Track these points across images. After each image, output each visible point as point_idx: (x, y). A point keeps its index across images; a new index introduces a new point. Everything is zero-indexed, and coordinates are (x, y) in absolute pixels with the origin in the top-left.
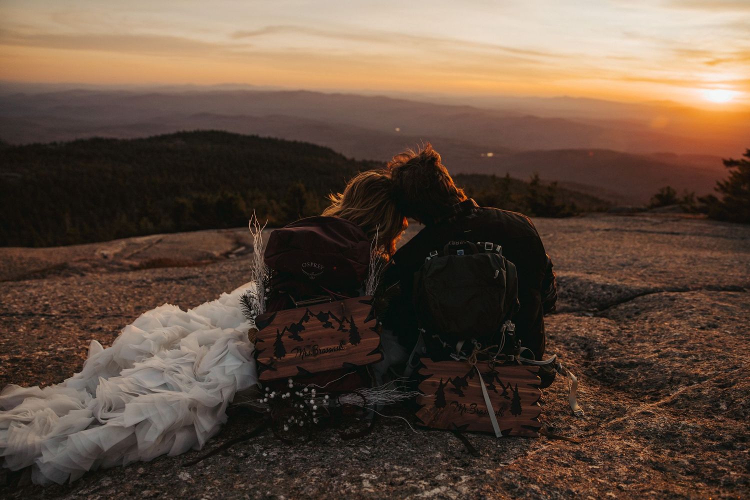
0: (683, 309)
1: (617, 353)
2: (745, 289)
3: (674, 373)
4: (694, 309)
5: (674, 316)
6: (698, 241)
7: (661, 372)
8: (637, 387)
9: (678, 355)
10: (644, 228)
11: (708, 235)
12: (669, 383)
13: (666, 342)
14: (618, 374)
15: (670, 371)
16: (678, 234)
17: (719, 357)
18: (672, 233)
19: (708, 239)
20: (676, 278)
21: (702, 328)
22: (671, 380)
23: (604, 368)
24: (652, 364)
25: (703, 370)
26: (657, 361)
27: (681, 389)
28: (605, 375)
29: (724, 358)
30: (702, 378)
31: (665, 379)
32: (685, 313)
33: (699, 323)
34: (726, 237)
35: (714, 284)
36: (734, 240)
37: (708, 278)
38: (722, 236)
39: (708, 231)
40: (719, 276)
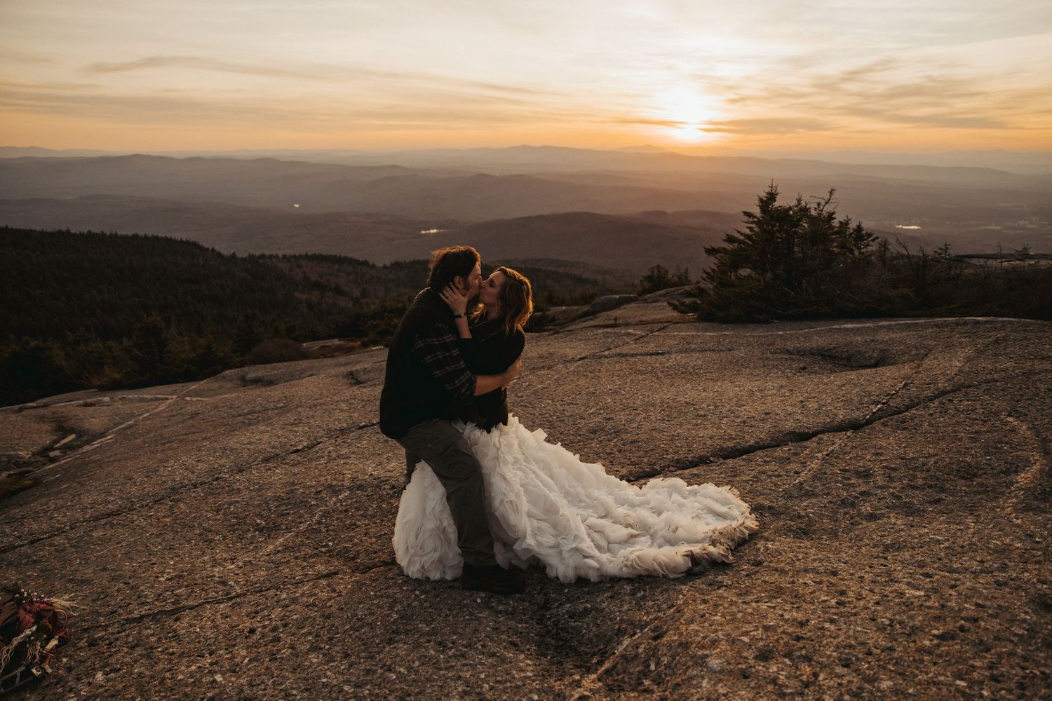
1: (573, 596)
2: (711, 459)
3: (621, 621)
6: (683, 362)
7: (611, 620)
10: (625, 350)
11: (694, 350)
12: (617, 635)
14: (572, 627)
15: (618, 618)
16: (663, 354)
18: (657, 354)
19: (695, 355)
20: (646, 451)
22: (619, 630)
23: (559, 621)
25: (648, 613)
27: (626, 642)
28: (560, 631)
31: (613, 630)
34: (714, 350)
35: (682, 456)
36: (722, 354)
37: (679, 445)
38: (710, 350)
39: (695, 344)
40: (690, 439)
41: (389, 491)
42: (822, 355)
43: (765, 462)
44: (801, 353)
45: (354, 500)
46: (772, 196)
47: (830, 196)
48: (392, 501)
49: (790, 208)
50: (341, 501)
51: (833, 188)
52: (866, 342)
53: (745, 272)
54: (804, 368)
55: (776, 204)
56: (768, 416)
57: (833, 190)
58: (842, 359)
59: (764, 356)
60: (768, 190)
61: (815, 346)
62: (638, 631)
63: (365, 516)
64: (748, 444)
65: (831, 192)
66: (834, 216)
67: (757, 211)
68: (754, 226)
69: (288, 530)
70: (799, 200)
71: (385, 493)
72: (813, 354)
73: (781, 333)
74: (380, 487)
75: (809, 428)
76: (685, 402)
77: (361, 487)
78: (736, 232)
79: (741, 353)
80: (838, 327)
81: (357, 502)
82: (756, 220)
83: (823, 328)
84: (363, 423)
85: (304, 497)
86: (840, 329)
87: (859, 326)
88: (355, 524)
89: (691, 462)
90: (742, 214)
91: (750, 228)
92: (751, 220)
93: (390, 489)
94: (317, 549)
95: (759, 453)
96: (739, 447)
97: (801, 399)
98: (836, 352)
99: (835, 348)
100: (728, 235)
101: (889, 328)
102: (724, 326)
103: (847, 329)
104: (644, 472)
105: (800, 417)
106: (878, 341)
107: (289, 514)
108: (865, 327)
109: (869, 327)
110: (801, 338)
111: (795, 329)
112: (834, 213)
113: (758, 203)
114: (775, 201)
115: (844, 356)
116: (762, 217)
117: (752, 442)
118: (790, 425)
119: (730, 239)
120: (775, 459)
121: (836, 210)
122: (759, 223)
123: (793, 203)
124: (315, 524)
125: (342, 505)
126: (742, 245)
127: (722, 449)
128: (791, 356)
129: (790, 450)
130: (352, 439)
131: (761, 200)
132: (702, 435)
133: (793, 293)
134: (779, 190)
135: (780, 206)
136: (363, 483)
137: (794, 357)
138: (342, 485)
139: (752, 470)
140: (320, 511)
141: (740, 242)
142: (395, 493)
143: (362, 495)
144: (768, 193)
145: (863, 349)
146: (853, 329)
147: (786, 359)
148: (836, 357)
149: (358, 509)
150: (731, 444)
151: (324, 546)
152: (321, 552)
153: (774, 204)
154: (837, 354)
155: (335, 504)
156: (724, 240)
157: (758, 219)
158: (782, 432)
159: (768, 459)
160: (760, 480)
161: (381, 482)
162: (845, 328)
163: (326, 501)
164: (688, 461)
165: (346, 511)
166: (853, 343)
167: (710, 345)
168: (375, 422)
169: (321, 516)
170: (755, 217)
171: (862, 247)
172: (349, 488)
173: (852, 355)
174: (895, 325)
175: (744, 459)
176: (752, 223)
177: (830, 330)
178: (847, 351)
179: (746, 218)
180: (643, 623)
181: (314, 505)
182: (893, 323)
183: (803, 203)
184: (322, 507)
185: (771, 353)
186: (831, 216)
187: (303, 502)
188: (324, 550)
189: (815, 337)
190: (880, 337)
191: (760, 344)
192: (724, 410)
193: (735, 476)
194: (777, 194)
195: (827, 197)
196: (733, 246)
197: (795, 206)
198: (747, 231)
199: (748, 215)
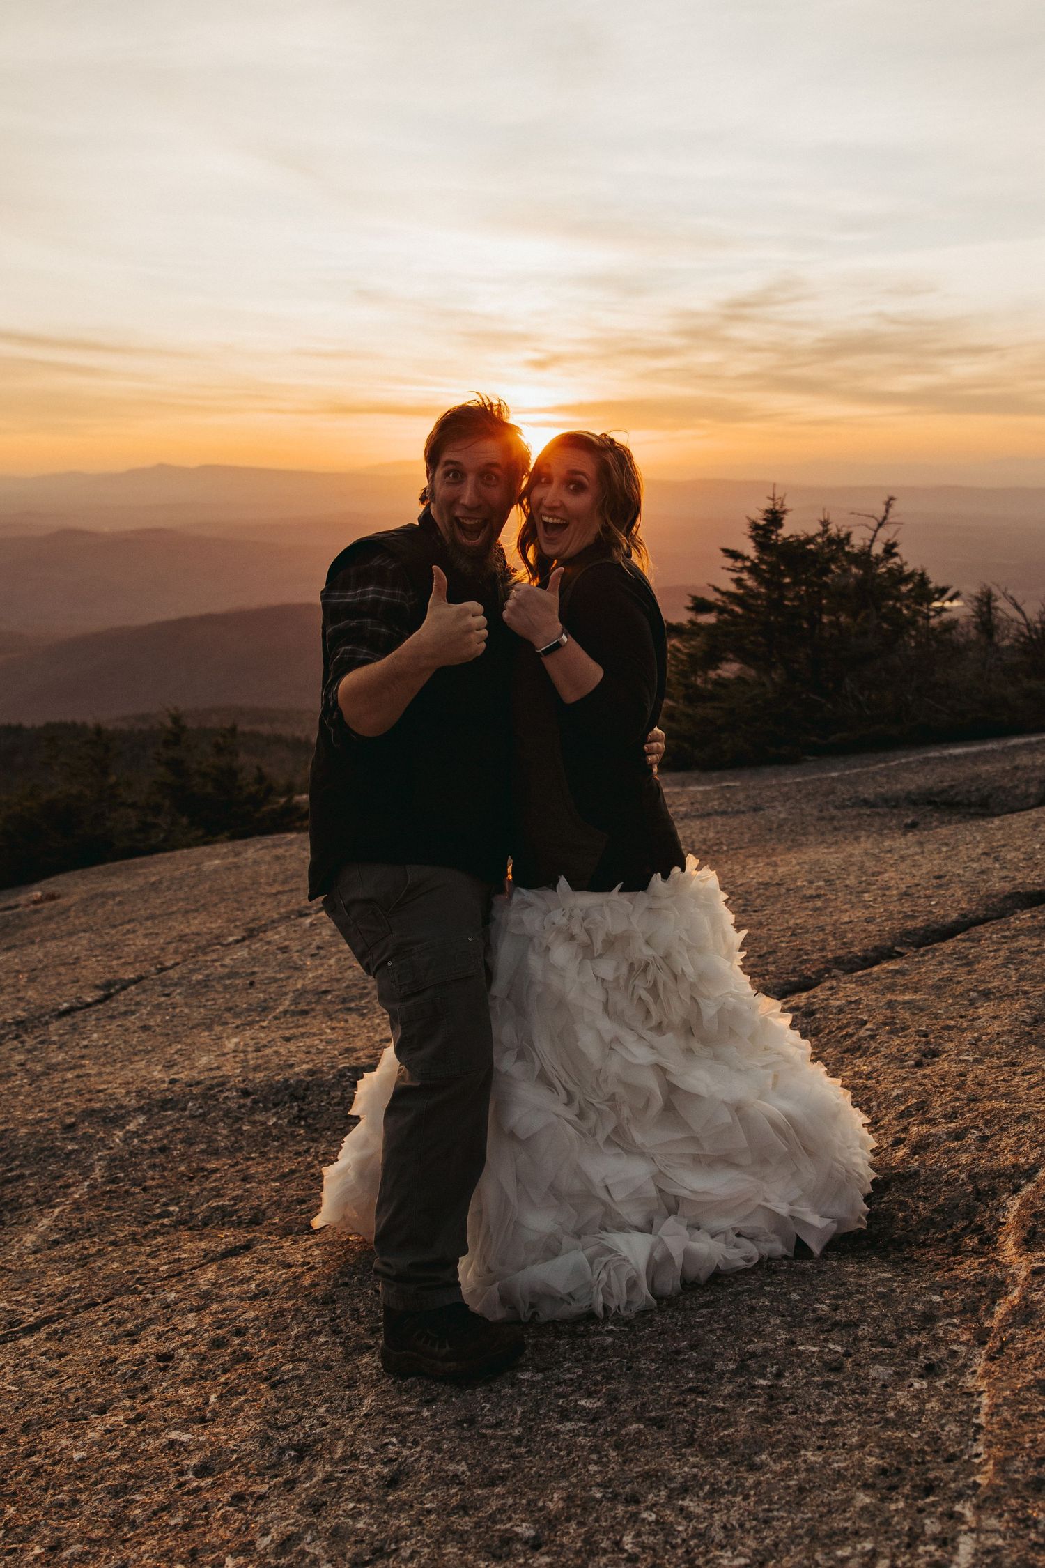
0: (850, 1030)
2: (897, 949)
3: (973, 1177)
4: (869, 1026)
5: (845, 1052)
7: (948, 1183)
8: (928, 1230)
9: (945, 1137)
12: (977, 1200)
13: (891, 1116)
15: (963, 1176)
17: (1018, 1118)
20: (760, 956)
21: (919, 1064)
22: (979, 1191)
24: (917, 1173)
25: (1017, 1154)
26: (922, 1164)
27: (1014, 1204)
29: (1026, 1117)
30: (1030, 1169)
31: (966, 1195)
32: (860, 1039)
33: (906, 1055)
34: (724, 813)
35: (840, 952)
36: (742, 817)
37: (816, 939)
38: (717, 813)
39: (681, 805)
40: (829, 928)
41: (242, 1101)
42: (930, 803)
43: (1005, 937)
44: (892, 803)
45: (168, 1128)
46: (775, 518)
47: (887, 511)
48: (258, 1117)
49: (810, 540)
50: (135, 1134)
51: (891, 494)
52: (1004, 771)
53: (729, 670)
54: (913, 826)
55: (785, 532)
56: (944, 881)
57: (891, 499)
58: (970, 805)
59: (825, 814)
60: (768, 505)
61: (912, 787)
62: (1023, 1182)
63: (216, 1153)
64: (949, 920)
65: (889, 504)
66: (896, 550)
67: (750, 550)
68: (745, 576)
69: (45, 1203)
70: (825, 523)
71: (234, 1106)
72: (914, 803)
73: (834, 774)
74: (215, 1097)
75: (1038, 884)
76: (760, 883)
77: (165, 1104)
78: (711, 588)
79: (780, 812)
80: (937, 754)
81: (178, 1130)
82: (748, 564)
83: (911, 759)
84: (66, 1005)
85: (40, 1141)
86: (943, 759)
87: (975, 749)
88: (203, 1169)
89: (865, 959)
90: (721, 553)
91: (738, 582)
92: (739, 564)
93: (240, 1097)
94: (146, 1223)
95: (981, 928)
96: (936, 926)
97: (979, 851)
98: (957, 794)
99: (952, 787)
100: (695, 598)
101: (1031, 748)
102: (715, 775)
103: (957, 757)
104: (790, 983)
105: (1005, 873)
106: (1026, 767)
107: (22, 1176)
108: (985, 751)
109: (993, 751)
110: (878, 778)
111: (855, 767)
112: (894, 545)
113: (748, 530)
114: (781, 526)
115: (973, 799)
116: (758, 558)
117: (955, 916)
118: (997, 885)
119: (700, 606)
120: (1019, 932)
121: (898, 538)
122: (753, 570)
123: (814, 529)
124: (104, 1183)
125: (145, 1142)
126: (725, 615)
127: (907, 933)
128: (876, 810)
129: (1034, 917)
130: (61, 1035)
131: (755, 526)
132: (846, 919)
133: (829, 706)
134: (788, 505)
135: (791, 536)
136: (169, 1095)
137: (880, 810)
138: (121, 1107)
139: (995, 951)
140: (100, 1159)
141: (722, 610)
142: (255, 1102)
143: (181, 1117)
144: (767, 511)
145: (1006, 782)
146: (966, 756)
147: (869, 816)
148: (959, 804)
149: (189, 1142)
150: (919, 923)
151: (159, 1216)
152: (163, 1225)
153: (780, 531)
154: (958, 798)
155: (125, 1140)
156: (688, 608)
157: (752, 561)
158: (995, 896)
159: (1007, 933)
160: (1022, 962)
161: (210, 1089)
162: (950, 755)
163: (102, 1139)
164: (857, 957)
165: (163, 1149)
166: (983, 776)
167: (715, 804)
168: (89, 1000)
169: (109, 1167)
170: (747, 558)
171: (932, 613)
172: (140, 1110)
173: (990, 796)
174: (1038, 743)
175: (963, 941)
176: (741, 570)
177: (927, 761)
178: (978, 790)
179: (729, 562)
180: (1026, 1167)
181: (74, 1150)
182: (1033, 739)
183: (833, 530)
184: (99, 1150)
185: (836, 808)
186: (890, 550)
187: (43, 1150)
188: (166, 1221)
189: (905, 775)
190: (1024, 760)
191: (809, 794)
192: (851, 881)
193: (969, 964)
194: (784, 512)
195: (880, 511)
196: (709, 619)
197: (819, 535)
198: (732, 588)
199: (733, 554)
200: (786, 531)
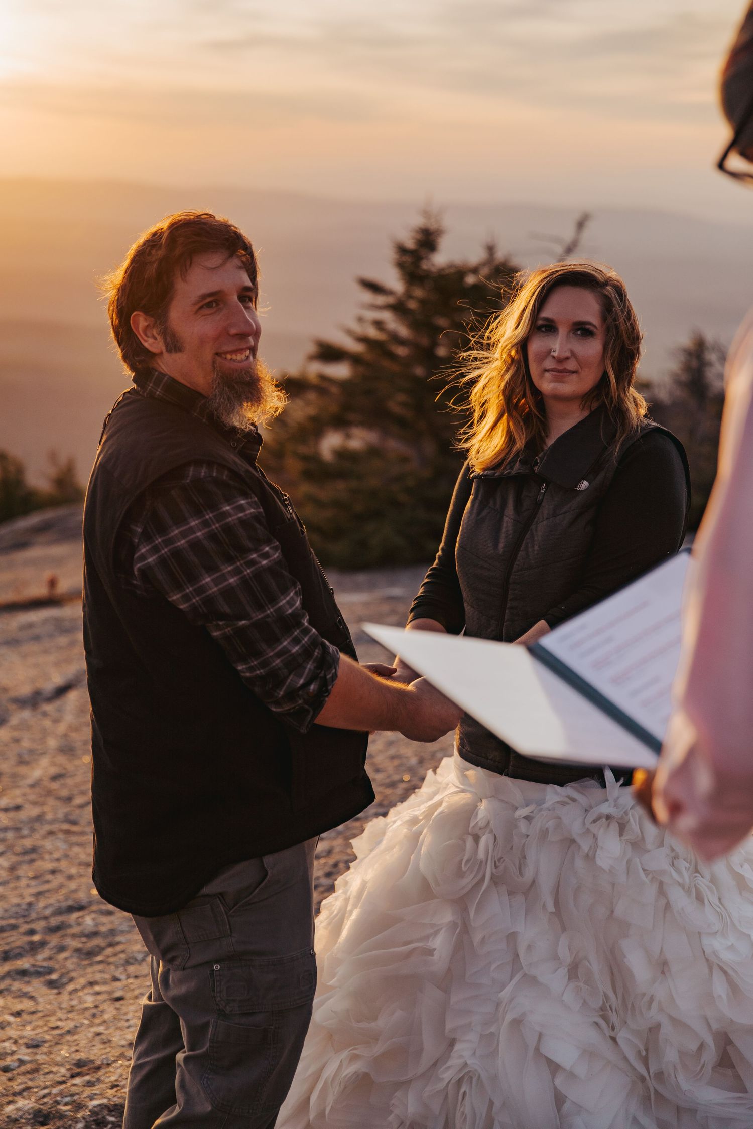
46: (427, 240)
47: (579, 234)
49: (469, 271)
51: (584, 212)
55: (439, 260)
57: (585, 217)
60: (418, 221)
65: (581, 225)
67: (394, 281)
68: (386, 315)
70: (491, 249)
82: (390, 300)
90: (359, 286)
91: (378, 324)
92: (381, 300)
100: (320, 343)
114: (436, 250)
116: (404, 291)
119: (327, 353)
122: (398, 308)
123: (474, 256)
126: (361, 366)
131: (402, 250)
134: (448, 222)
135: (451, 266)
141: (356, 358)
144: (417, 232)
153: (433, 258)
157: (396, 296)
170: (390, 292)
176: (382, 308)
179: (368, 297)
194: (439, 232)
195: (568, 234)
196: (341, 371)
197: (483, 264)
198: (372, 333)
199: (373, 287)
200: (441, 259)
